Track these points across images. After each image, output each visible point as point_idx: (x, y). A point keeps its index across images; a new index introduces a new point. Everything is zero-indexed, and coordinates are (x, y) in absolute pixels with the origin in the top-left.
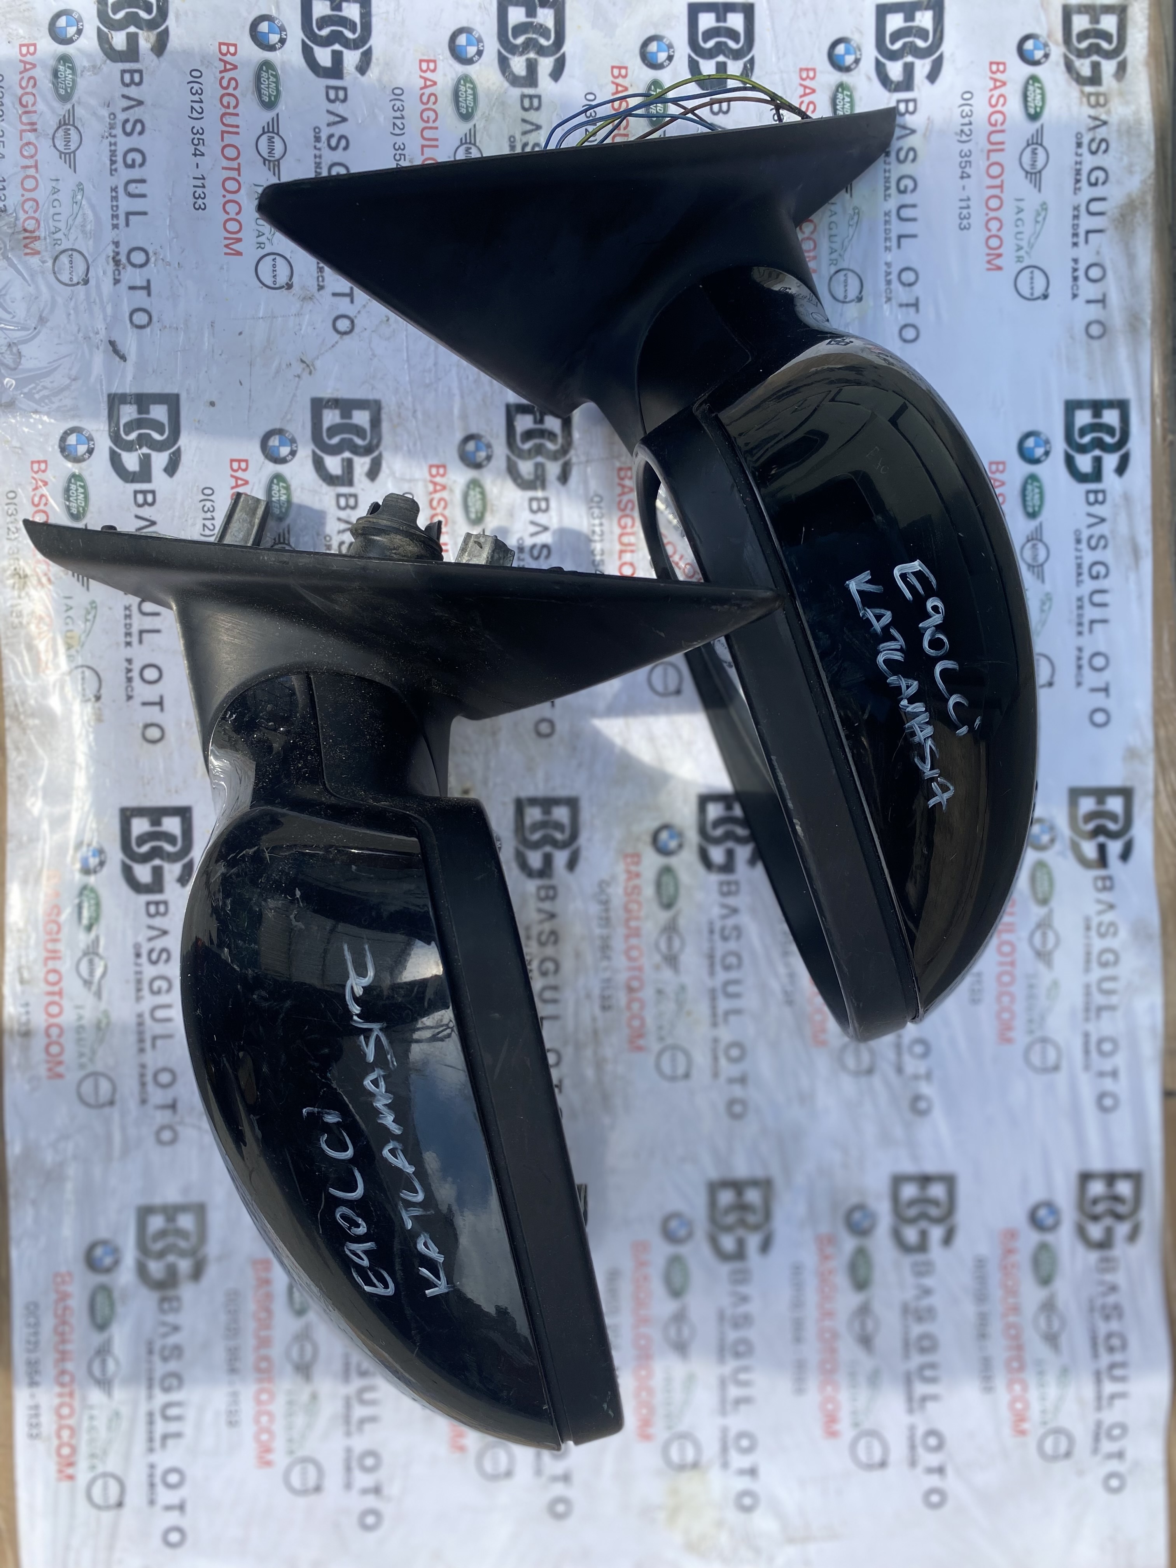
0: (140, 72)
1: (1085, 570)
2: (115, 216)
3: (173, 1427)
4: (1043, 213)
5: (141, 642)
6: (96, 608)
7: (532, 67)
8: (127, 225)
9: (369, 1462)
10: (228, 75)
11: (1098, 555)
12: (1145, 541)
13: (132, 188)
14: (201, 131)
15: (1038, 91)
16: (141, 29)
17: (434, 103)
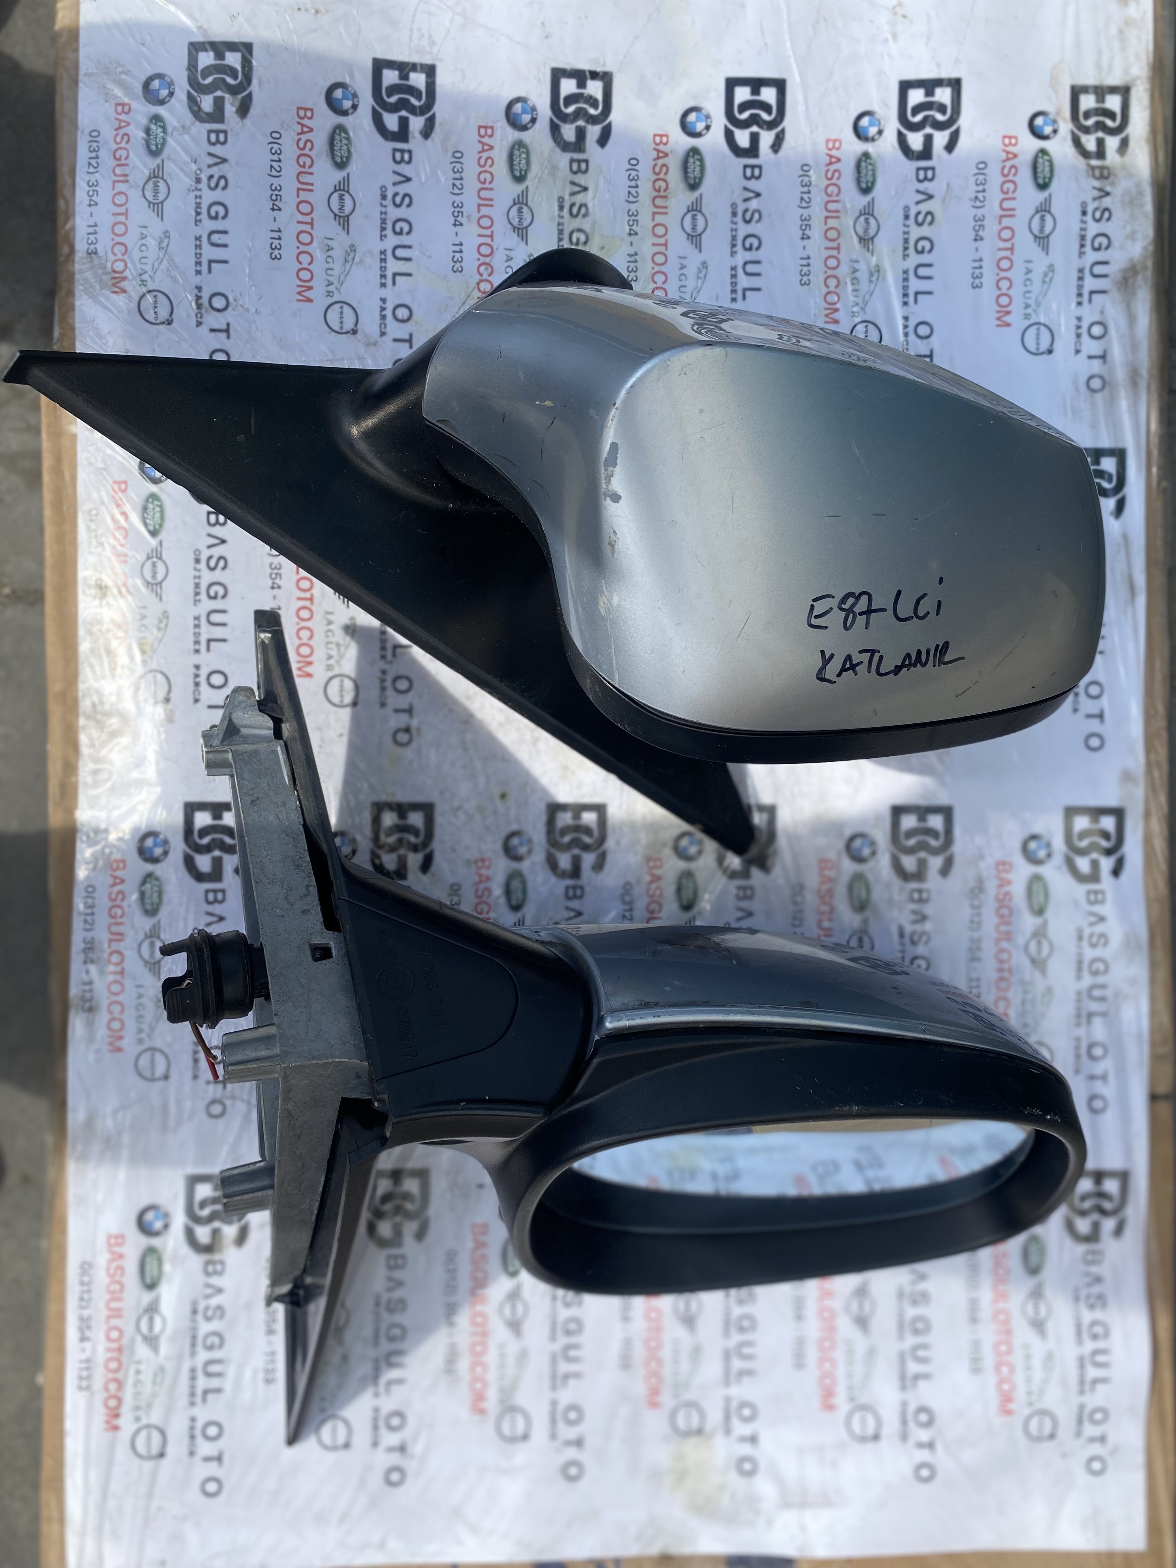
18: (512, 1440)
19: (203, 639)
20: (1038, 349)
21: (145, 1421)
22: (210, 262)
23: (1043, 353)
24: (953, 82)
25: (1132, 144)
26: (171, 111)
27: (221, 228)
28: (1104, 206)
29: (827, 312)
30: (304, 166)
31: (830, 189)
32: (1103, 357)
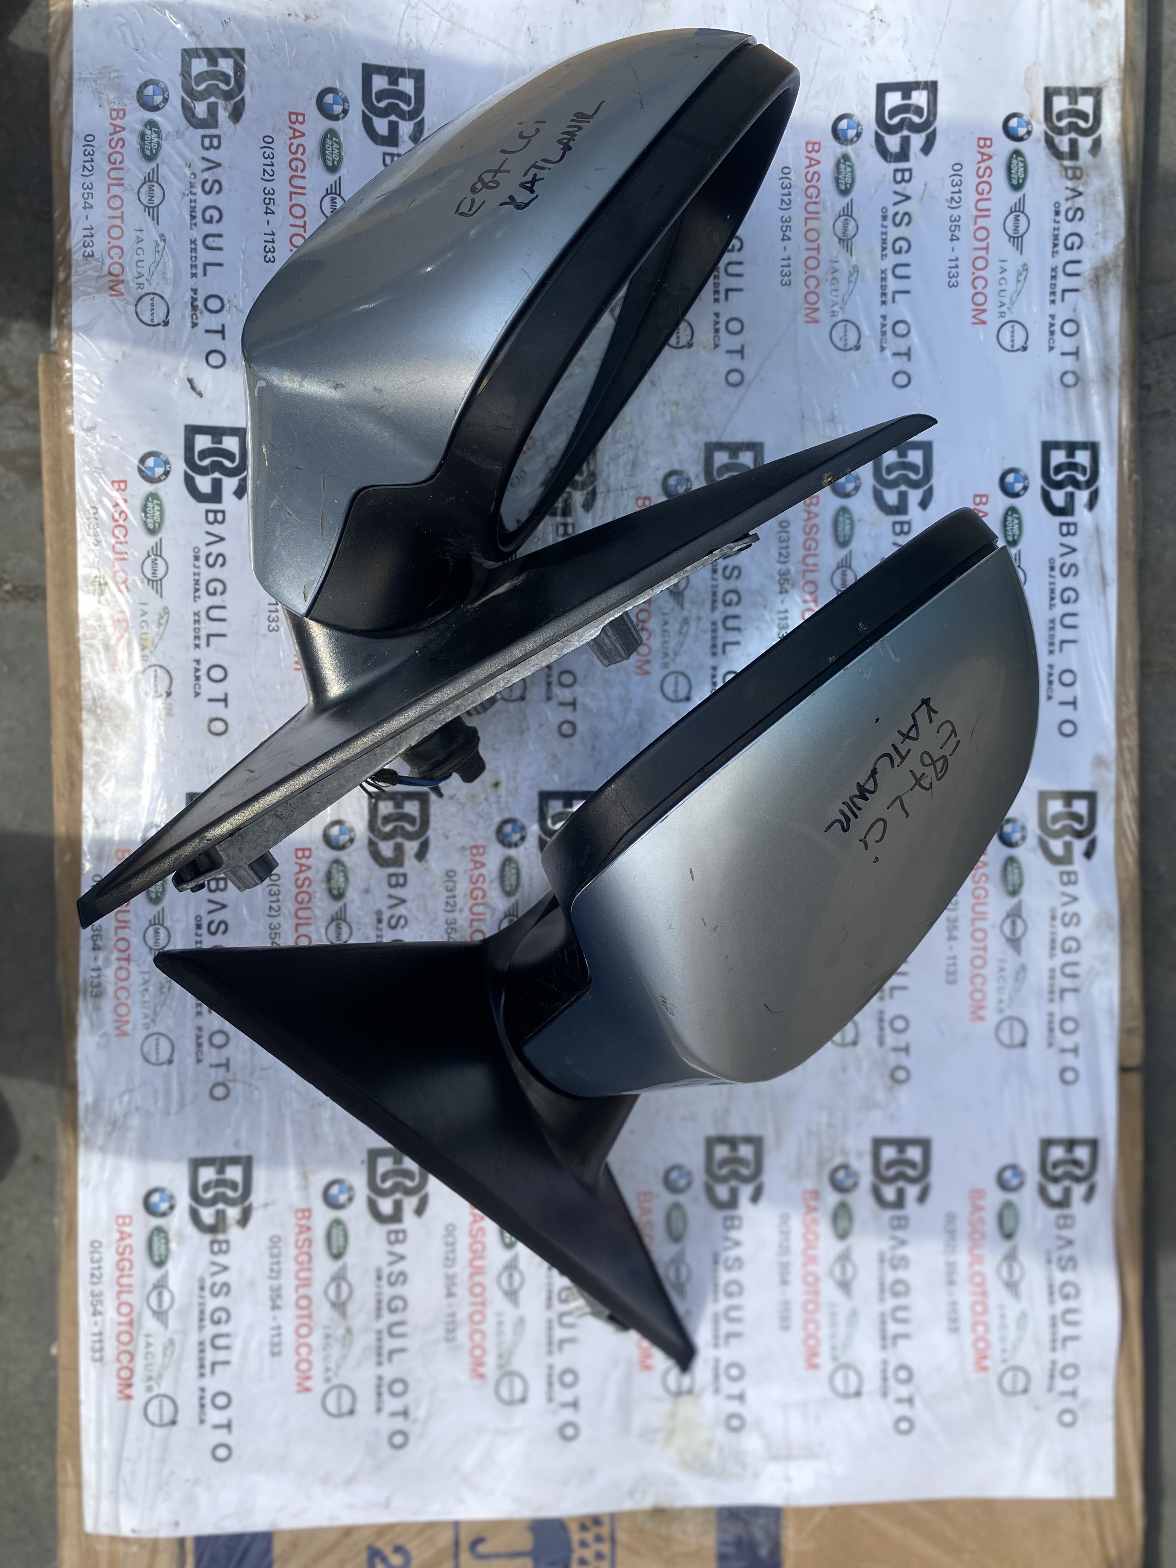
0: (219, 137)
1: (1057, 595)
2: (194, 266)
3: (222, 1356)
4: (1024, 273)
5: (208, 644)
6: (168, 613)
8: (205, 274)
9: (398, 1388)
10: (296, 142)
11: (1069, 582)
12: (1112, 570)
13: (210, 241)
14: (272, 192)
15: (1021, 164)
18: (511, 1403)
19: (203, 634)
20: (1013, 346)
21: (156, 1391)
22: (206, 265)
23: (1018, 350)
24: (929, 84)
25: (1105, 144)
26: (164, 116)
27: (216, 232)
28: (1077, 206)
29: (808, 311)
30: (296, 170)
31: (810, 191)
32: (1076, 353)
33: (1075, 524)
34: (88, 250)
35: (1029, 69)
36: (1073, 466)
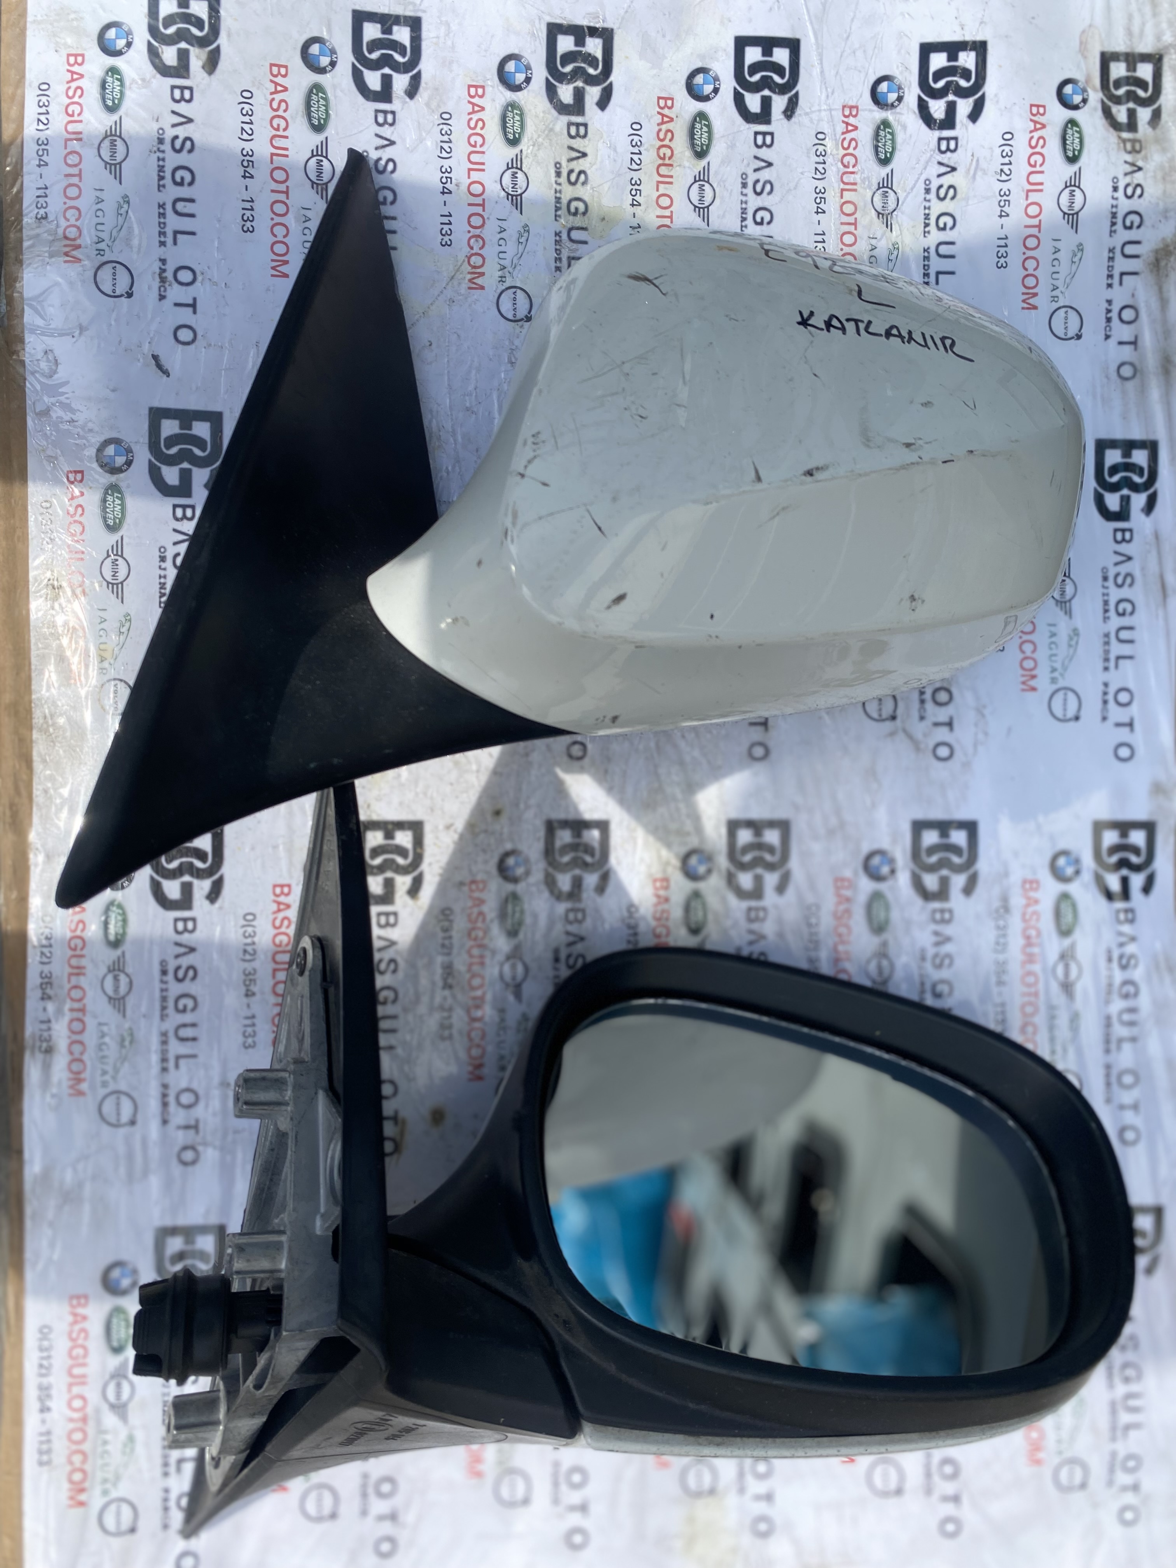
1: (1112, 607)
2: (163, 234)
4: (1079, 254)
7: (579, 95)
8: (175, 243)
9: (386, 1488)
10: (278, 97)
11: (1125, 593)
12: (1172, 580)
13: (180, 206)
15: (1076, 135)
16: (192, 45)
17: (482, 128)
33: (1131, 530)
34: (42, 211)
35: (1083, 32)
36: (1129, 467)
